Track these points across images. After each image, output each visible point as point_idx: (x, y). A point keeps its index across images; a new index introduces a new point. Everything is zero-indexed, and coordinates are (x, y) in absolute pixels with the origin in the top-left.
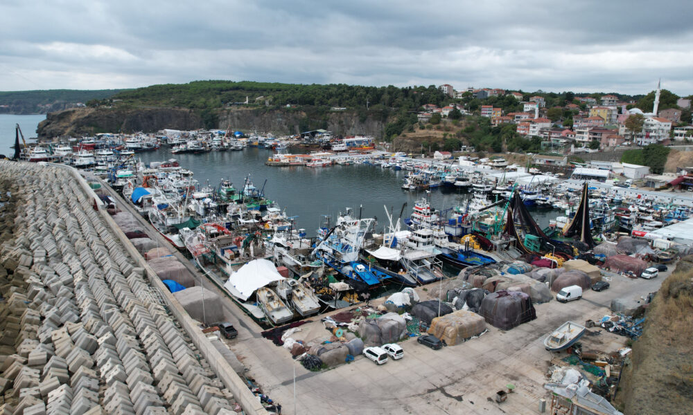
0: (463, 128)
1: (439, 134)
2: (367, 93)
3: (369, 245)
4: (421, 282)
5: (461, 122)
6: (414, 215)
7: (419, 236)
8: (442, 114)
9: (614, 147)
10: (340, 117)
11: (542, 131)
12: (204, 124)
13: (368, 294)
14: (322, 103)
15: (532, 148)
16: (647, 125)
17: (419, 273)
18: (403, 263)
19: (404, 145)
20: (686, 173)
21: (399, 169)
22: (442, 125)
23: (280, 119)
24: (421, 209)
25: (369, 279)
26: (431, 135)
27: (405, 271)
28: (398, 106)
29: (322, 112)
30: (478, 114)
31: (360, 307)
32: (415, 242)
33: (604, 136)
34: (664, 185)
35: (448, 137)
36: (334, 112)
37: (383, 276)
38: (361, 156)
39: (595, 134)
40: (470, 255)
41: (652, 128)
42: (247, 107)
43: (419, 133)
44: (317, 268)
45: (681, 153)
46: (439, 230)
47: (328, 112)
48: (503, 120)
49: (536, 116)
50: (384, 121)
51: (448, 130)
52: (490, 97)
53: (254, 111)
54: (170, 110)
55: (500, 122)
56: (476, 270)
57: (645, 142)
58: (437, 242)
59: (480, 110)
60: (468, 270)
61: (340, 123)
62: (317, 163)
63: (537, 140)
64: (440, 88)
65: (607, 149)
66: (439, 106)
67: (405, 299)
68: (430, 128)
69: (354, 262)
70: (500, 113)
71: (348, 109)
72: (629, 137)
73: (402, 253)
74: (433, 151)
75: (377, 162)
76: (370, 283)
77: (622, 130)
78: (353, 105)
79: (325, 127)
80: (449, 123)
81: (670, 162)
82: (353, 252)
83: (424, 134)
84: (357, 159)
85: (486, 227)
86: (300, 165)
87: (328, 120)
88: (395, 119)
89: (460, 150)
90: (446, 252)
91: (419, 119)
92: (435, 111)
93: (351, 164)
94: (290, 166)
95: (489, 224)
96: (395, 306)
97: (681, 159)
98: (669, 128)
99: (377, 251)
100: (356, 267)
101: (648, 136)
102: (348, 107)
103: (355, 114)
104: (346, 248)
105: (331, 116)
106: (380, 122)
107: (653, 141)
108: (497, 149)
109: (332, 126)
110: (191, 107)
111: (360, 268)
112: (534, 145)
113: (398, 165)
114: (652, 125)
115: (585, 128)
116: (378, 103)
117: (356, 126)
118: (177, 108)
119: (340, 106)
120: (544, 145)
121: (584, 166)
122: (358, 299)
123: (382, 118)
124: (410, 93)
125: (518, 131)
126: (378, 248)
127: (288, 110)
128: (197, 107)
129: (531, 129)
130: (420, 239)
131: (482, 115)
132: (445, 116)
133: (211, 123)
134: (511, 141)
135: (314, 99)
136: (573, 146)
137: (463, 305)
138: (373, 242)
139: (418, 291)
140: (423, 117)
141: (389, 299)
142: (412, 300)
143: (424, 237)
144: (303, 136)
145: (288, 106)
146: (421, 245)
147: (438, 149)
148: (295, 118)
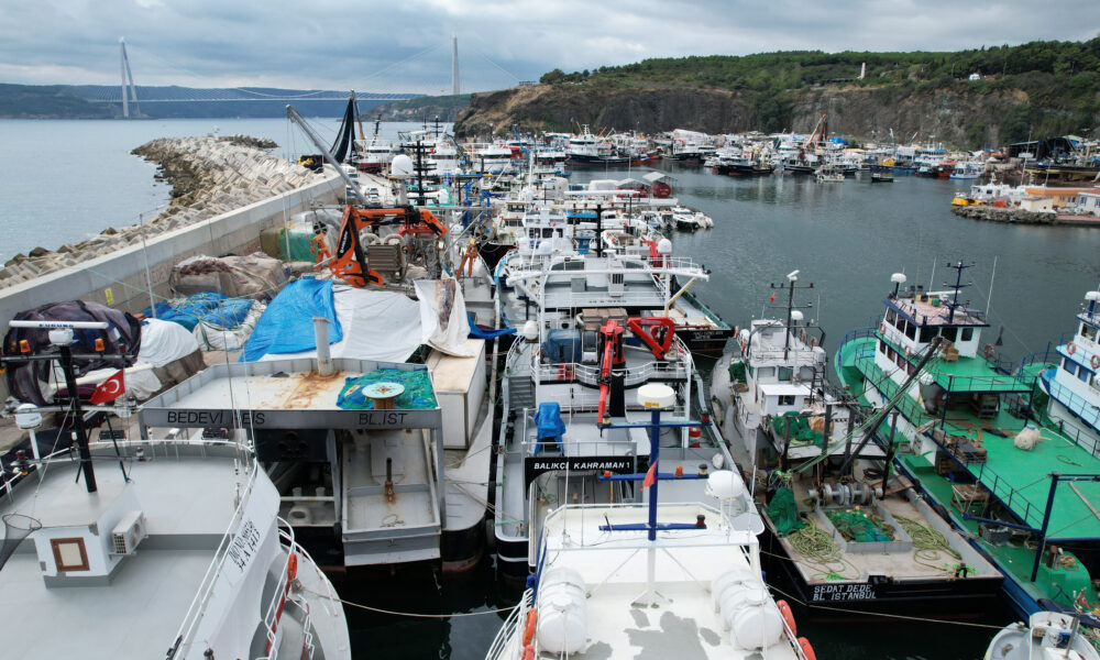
12: (761, 123)
42: (863, 86)
54: (693, 91)
110: (738, 88)
118: (707, 89)
127: (974, 89)
128: (749, 87)
133: (777, 119)
135: (1053, 59)
144: (1015, 151)
145: (974, 77)
148: (993, 108)
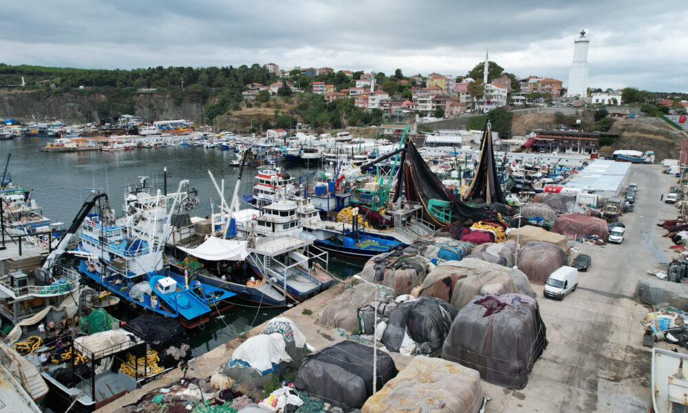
0: (295, 105)
1: (270, 112)
2: (181, 73)
3: (184, 237)
4: (296, 298)
5: (292, 99)
6: (259, 187)
7: (276, 212)
8: (270, 92)
9: (459, 115)
10: (149, 100)
11: (381, 104)
13: (185, 347)
14: (126, 84)
15: (374, 120)
16: (487, 91)
17: (289, 278)
18: (255, 263)
19: (229, 125)
20: (535, 135)
21: (227, 148)
22: (272, 103)
23: (72, 104)
24: (269, 177)
25: (189, 306)
26: (261, 113)
27: (259, 278)
28: (219, 85)
29: (127, 95)
30: (311, 91)
31: (165, 385)
32: (269, 224)
33: (448, 104)
34: (519, 147)
35: (280, 114)
36: (143, 94)
37: (217, 293)
38: (177, 138)
39: (438, 102)
40: (360, 238)
41: (492, 94)
42: (24, 90)
43: (245, 111)
44: (63, 298)
45: (524, 116)
46: (305, 203)
47: (134, 94)
48: (337, 96)
49: (372, 90)
50: (204, 103)
51: (279, 107)
52: (319, 75)
53: (32, 94)
55: (335, 98)
56: (392, 261)
57: (487, 109)
58: (305, 222)
59: (312, 87)
60: (378, 262)
61: (151, 106)
62: (116, 146)
63: (377, 113)
64: (265, 67)
65: (452, 117)
66: (265, 84)
67: (275, 350)
68: (258, 105)
69: (152, 274)
70: (332, 90)
71: (159, 90)
72: (470, 105)
73: (251, 244)
74: (265, 130)
75: (199, 142)
76: (190, 315)
77: (463, 98)
78: (165, 85)
79: (132, 112)
80: (280, 100)
81: (515, 126)
82: (151, 254)
83: (253, 111)
84: (172, 141)
85: (368, 195)
86: (93, 150)
87: (134, 103)
88: (217, 100)
89: (295, 128)
90: (321, 237)
91: (245, 98)
92: (262, 89)
93: (165, 146)
94: (79, 151)
95: (373, 190)
96: (255, 373)
97: (526, 121)
98: (506, 95)
99: (202, 246)
100: (156, 283)
101: (489, 103)
102: (160, 88)
103: (167, 96)
104: (135, 247)
105: (138, 99)
106: (200, 105)
107: (493, 107)
108: (337, 125)
109: (140, 110)
111: (165, 285)
112: (376, 117)
113: (224, 144)
114: (492, 91)
115: (428, 96)
116: (195, 82)
117: (170, 110)
119: (149, 87)
120: (386, 117)
121: (433, 135)
122: (160, 364)
123: (201, 100)
124: (231, 72)
125: (356, 105)
126: (202, 241)
127: (81, 93)
129: (370, 101)
130: (278, 218)
131: (315, 92)
132: (274, 94)
134: (350, 115)
135: (115, 80)
136: (417, 116)
137: (401, 338)
138: (193, 231)
139: (294, 317)
140: (250, 94)
141: (237, 354)
142: (290, 347)
143: (284, 214)
144: (103, 123)
145: (81, 87)
146: (279, 228)
147: (271, 128)
148: (92, 103)
